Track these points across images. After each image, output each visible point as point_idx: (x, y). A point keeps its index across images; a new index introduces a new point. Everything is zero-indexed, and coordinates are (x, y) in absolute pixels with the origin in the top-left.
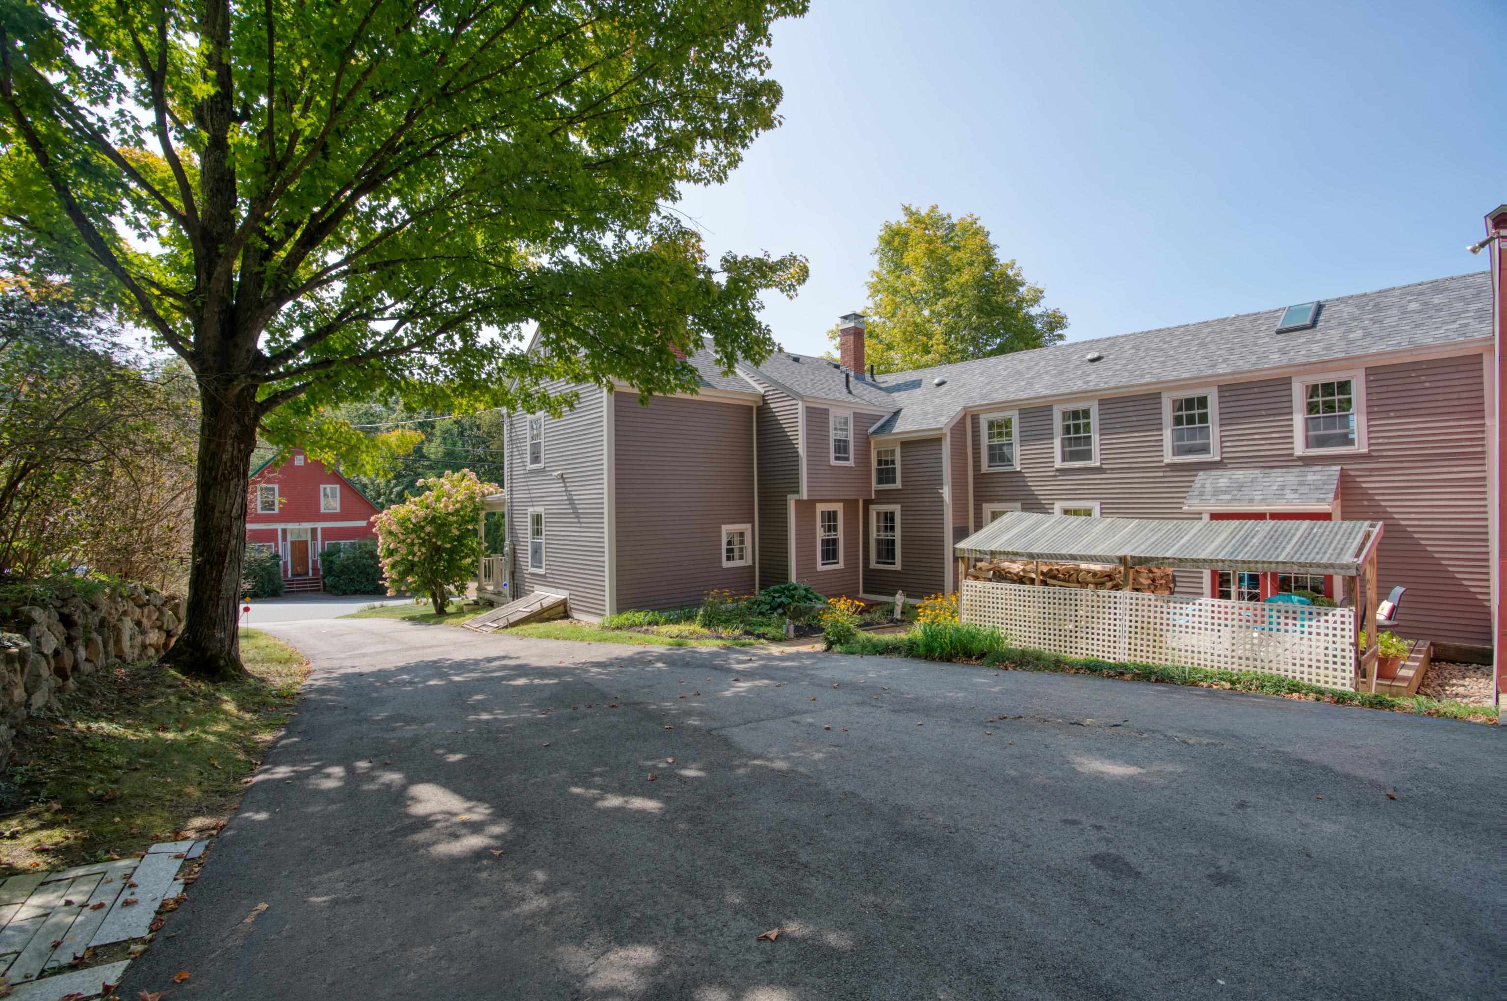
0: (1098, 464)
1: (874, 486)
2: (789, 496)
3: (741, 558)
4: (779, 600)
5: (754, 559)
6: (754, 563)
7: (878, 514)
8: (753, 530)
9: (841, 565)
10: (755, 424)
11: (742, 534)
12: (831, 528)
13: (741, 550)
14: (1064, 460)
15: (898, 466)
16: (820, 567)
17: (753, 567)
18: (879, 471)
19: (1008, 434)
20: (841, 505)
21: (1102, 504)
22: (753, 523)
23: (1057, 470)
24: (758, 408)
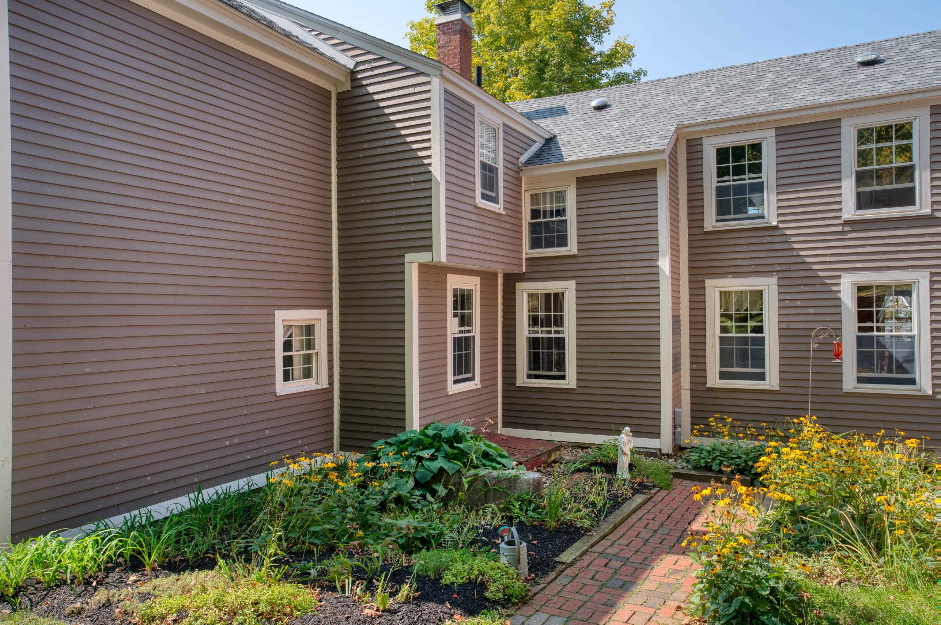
0: (927, 211)
1: (527, 251)
2: (409, 257)
3: (307, 374)
4: (435, 466)
5: (331, 376)
6: (331, 384)
7: (532, 296)
8: (330, 322)
9: (475, 384)
10: (334, 125)
11: (309, 330)
12: (465, 321)
13: (307, 359)
14: (860, 206)
15: (571, 216)
16: (453, 389)
17: (329, 391)
18: (535, 228)
19: (757, 168)
20: (477, 280)
21: (931, 274)
22: (329, 307)
23: (847, 223)
24: (341, 96)
